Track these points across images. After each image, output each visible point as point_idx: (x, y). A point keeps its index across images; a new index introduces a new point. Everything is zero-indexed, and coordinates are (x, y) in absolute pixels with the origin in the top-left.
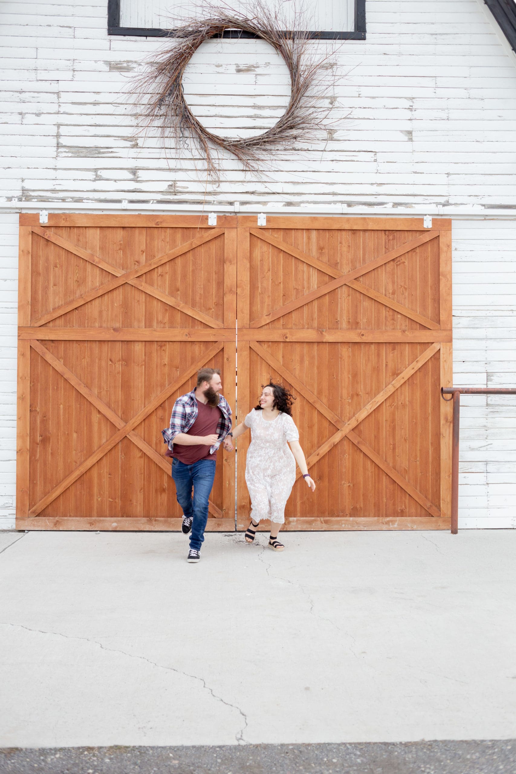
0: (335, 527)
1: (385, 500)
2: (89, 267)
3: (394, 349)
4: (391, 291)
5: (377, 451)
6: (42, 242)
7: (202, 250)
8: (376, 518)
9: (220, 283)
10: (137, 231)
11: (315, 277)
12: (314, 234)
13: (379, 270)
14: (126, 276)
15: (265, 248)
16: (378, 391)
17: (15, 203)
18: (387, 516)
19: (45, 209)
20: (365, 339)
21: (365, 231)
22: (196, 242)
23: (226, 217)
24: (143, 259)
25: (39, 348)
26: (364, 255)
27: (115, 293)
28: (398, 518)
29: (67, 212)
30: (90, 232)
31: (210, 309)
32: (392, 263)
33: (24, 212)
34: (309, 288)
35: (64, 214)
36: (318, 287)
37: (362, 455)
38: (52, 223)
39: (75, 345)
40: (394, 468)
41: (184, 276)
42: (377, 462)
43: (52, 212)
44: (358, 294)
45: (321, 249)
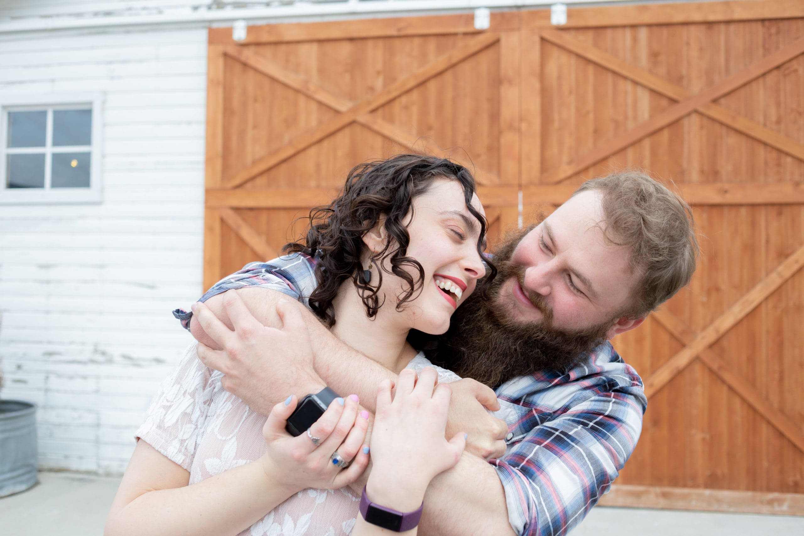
0: (680, 504)
1: (765, 464)
2: (302, 100)
3: (780, 214)
4: (774, 118)
5: (752, 383)
6: (238, 68)
7: (467, 66)
8: (750, 494)
9: (495, 117)
10: (370, 44)
11: (645, 100)
12: (643, 33)
13: (754, 85)
14: (354, 110)
15: (564, 58)
16: (753, 282)
17: (204, 14)
18: (769, 490)
19: (244, 19)
20: (730, 198)
21: (728, 22)
22: (457, 54)
23: (503, 15)
24: (379, 83)
25: (233, 219)
26: (727, 61)
27: (340, 136)
28: (789, 496)
29: (273, 22)
30: (304, 49)
31: (478, 156)
32: (775, 73)
33: (215, 26)
34: (635, 118)
35: (268, 25)
36: (651, 116)
37: (725, 389)
38: (252, 39)
39: (282, 214)
40: (782, 411)
41: (440, 107)
42: (751, 399)
43: (252, 23)
44: (717, 127)
45: (654, 55)
